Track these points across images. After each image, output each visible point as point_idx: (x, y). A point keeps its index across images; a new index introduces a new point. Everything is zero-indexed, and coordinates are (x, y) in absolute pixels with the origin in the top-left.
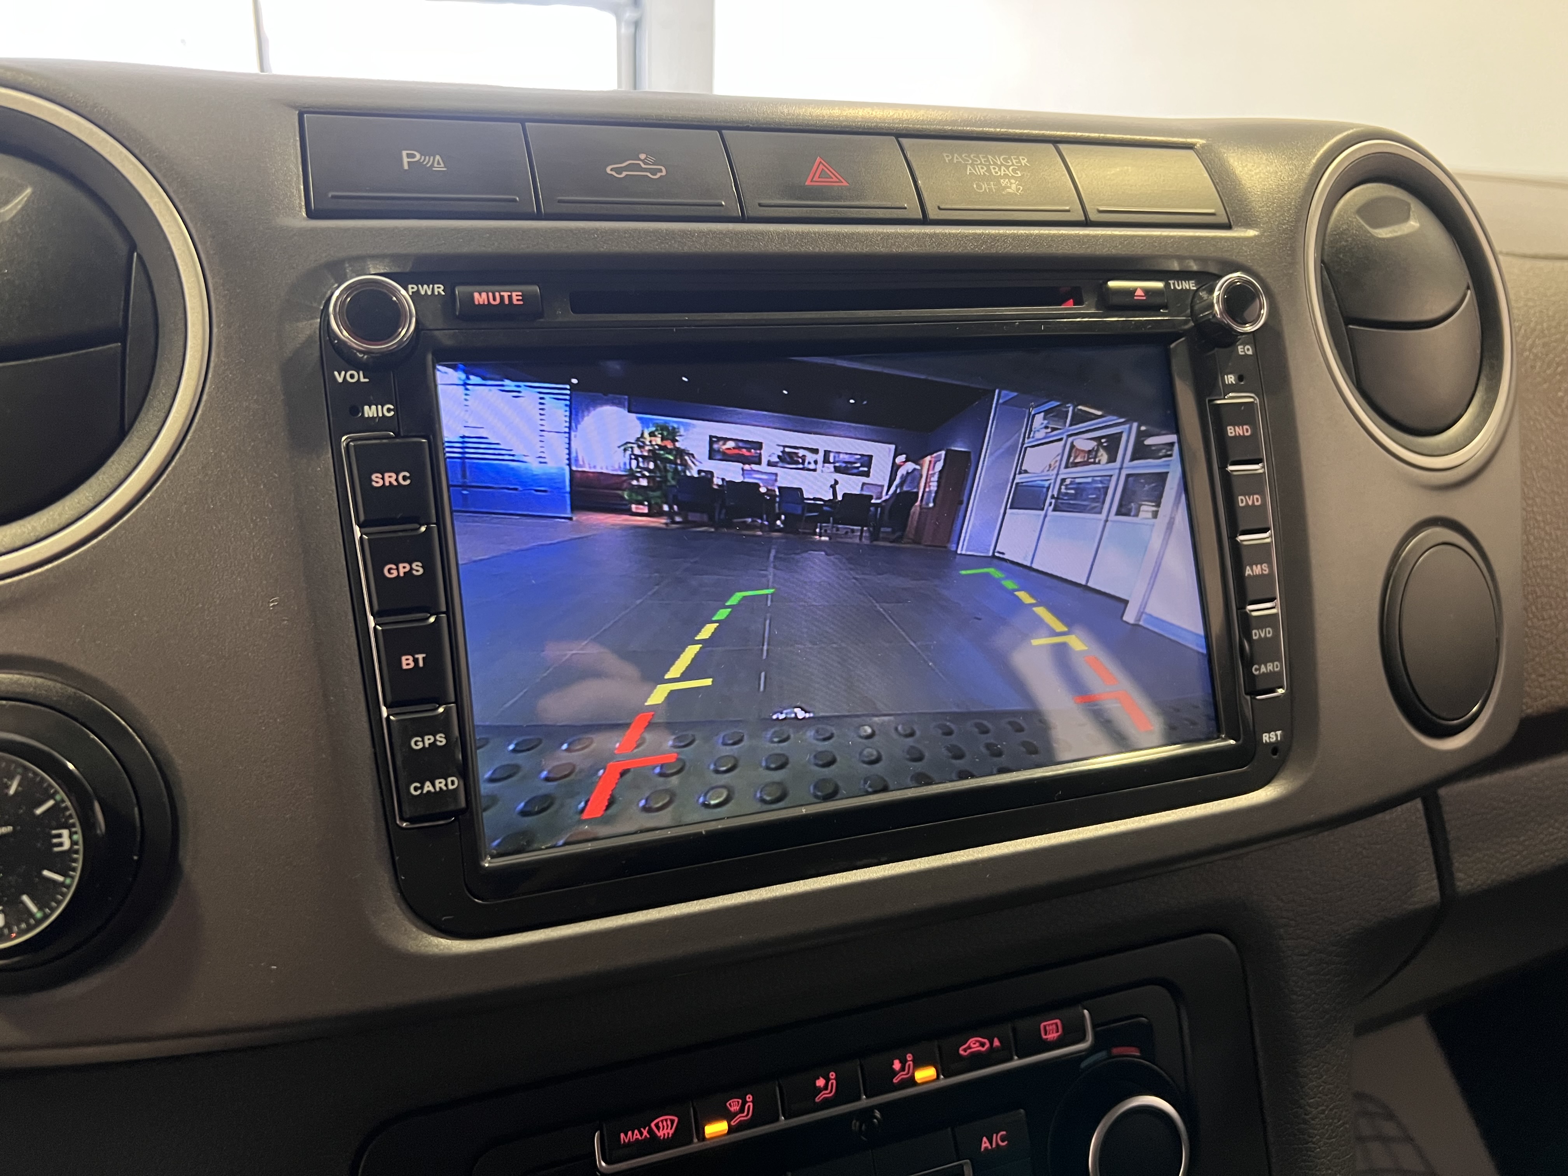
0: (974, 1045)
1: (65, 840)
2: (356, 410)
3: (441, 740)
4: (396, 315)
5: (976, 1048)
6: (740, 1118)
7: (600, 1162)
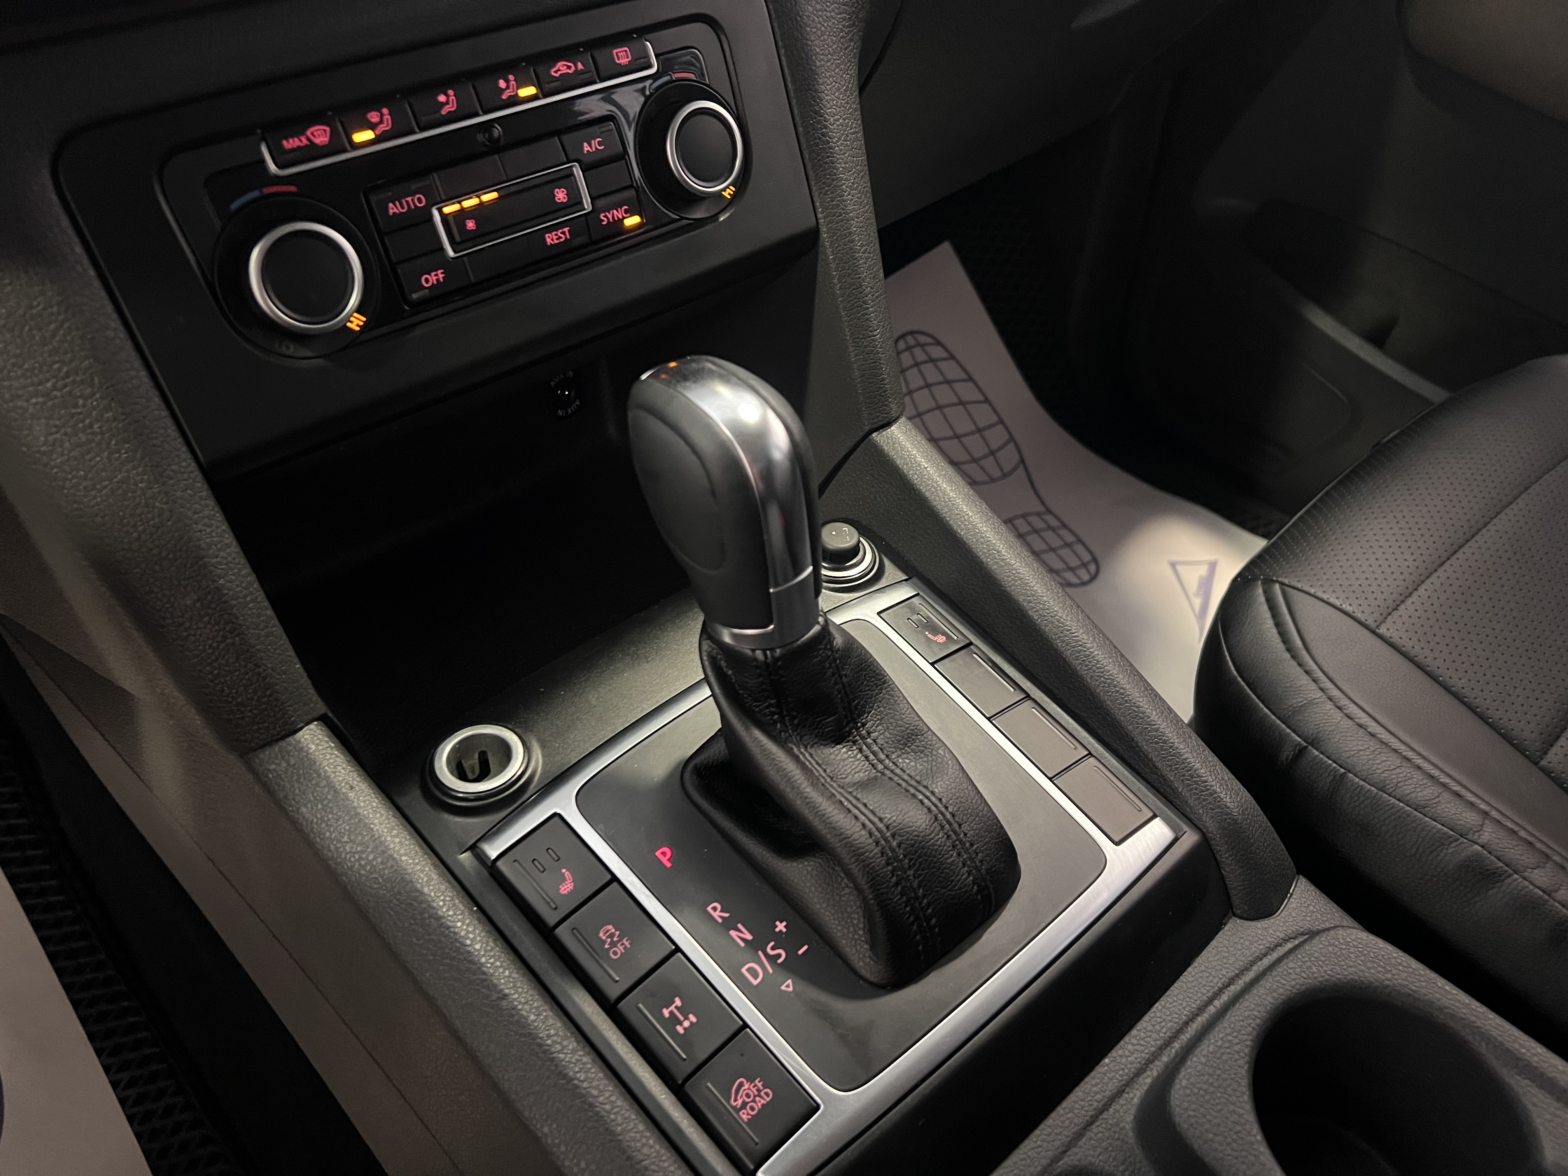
0: (562, 68)
5: (564, 70)
6: (382, 128)
7: (272, 167)
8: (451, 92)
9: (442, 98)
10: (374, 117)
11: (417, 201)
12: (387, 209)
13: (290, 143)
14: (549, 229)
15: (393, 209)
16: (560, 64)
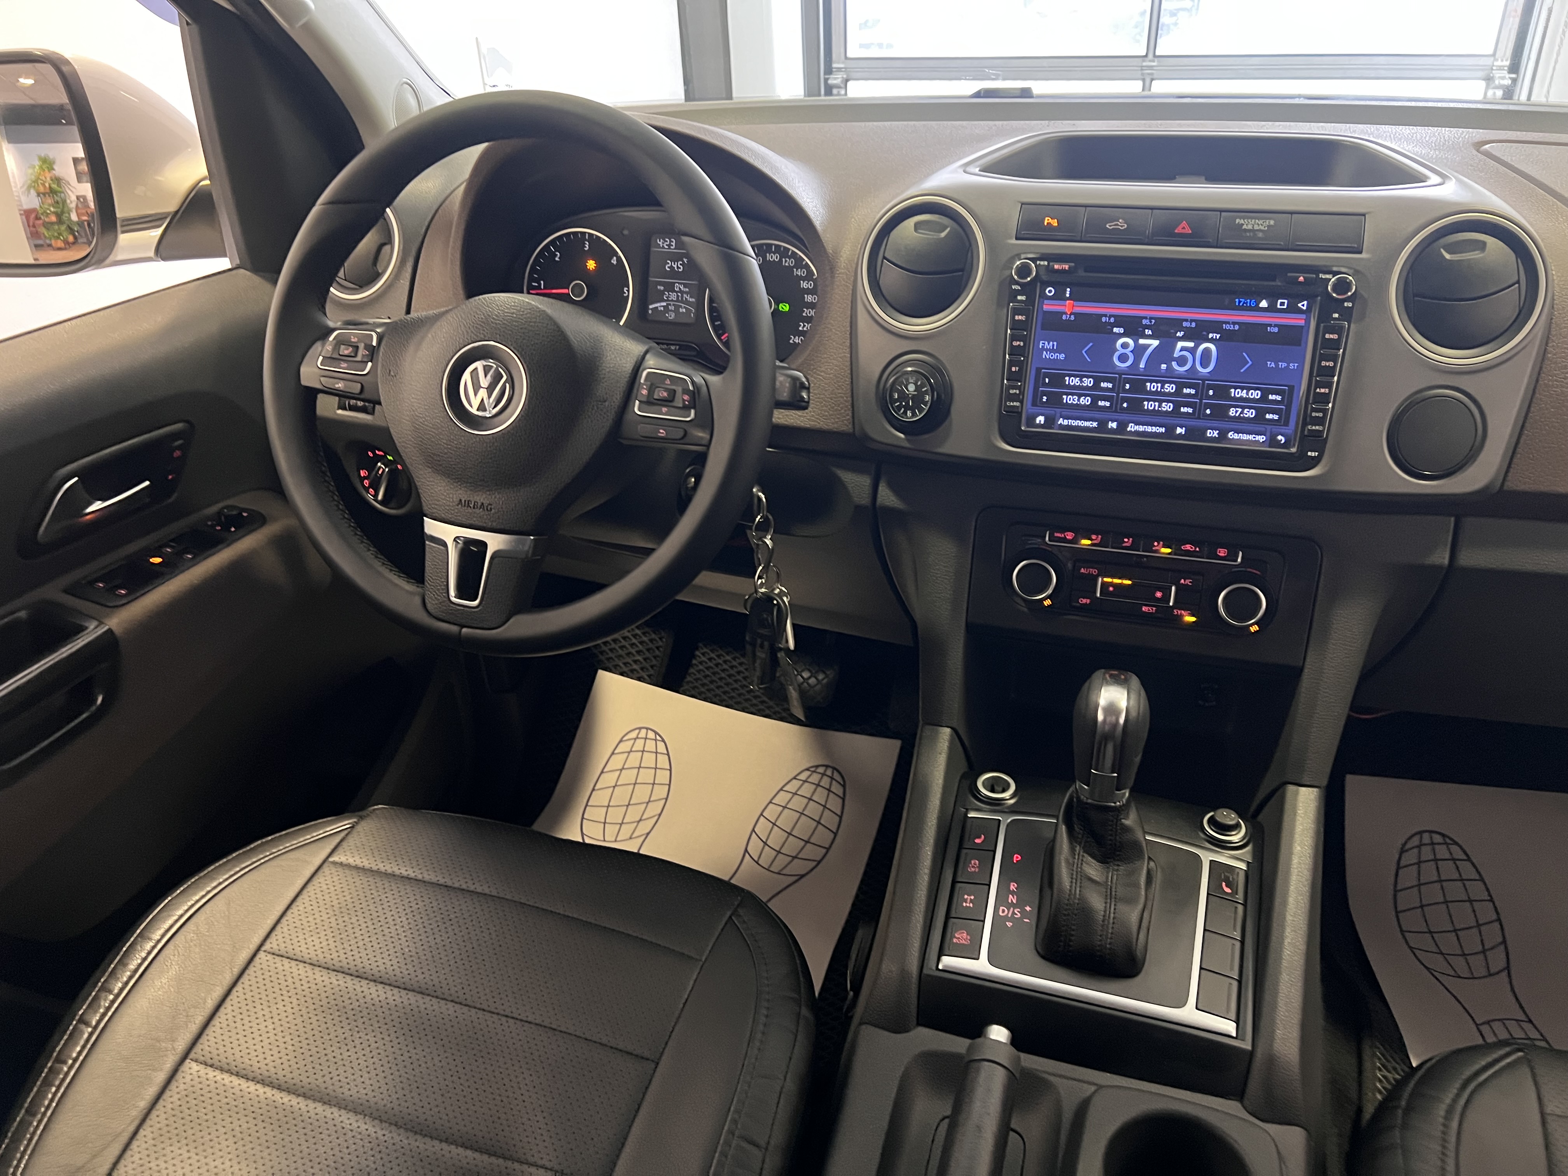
0: (1188, 547)
1: (927, 398)
2: (1016, 297)
3: (1018, 392)
4: (1029, 273)
5: (1189, 548)
6: (1095, 542)
7: (1047, 539)
8: (1131, 539)
9: (1126, 540)
10: (1094, 537)
11: (1094, 572)
12: (1080, 569)
13: (1056, 535)
14: (1146, 605)
15: (1082, 570)
16: (1187, 546)
